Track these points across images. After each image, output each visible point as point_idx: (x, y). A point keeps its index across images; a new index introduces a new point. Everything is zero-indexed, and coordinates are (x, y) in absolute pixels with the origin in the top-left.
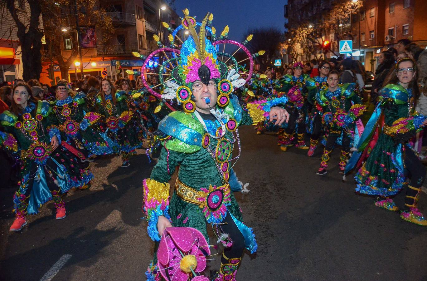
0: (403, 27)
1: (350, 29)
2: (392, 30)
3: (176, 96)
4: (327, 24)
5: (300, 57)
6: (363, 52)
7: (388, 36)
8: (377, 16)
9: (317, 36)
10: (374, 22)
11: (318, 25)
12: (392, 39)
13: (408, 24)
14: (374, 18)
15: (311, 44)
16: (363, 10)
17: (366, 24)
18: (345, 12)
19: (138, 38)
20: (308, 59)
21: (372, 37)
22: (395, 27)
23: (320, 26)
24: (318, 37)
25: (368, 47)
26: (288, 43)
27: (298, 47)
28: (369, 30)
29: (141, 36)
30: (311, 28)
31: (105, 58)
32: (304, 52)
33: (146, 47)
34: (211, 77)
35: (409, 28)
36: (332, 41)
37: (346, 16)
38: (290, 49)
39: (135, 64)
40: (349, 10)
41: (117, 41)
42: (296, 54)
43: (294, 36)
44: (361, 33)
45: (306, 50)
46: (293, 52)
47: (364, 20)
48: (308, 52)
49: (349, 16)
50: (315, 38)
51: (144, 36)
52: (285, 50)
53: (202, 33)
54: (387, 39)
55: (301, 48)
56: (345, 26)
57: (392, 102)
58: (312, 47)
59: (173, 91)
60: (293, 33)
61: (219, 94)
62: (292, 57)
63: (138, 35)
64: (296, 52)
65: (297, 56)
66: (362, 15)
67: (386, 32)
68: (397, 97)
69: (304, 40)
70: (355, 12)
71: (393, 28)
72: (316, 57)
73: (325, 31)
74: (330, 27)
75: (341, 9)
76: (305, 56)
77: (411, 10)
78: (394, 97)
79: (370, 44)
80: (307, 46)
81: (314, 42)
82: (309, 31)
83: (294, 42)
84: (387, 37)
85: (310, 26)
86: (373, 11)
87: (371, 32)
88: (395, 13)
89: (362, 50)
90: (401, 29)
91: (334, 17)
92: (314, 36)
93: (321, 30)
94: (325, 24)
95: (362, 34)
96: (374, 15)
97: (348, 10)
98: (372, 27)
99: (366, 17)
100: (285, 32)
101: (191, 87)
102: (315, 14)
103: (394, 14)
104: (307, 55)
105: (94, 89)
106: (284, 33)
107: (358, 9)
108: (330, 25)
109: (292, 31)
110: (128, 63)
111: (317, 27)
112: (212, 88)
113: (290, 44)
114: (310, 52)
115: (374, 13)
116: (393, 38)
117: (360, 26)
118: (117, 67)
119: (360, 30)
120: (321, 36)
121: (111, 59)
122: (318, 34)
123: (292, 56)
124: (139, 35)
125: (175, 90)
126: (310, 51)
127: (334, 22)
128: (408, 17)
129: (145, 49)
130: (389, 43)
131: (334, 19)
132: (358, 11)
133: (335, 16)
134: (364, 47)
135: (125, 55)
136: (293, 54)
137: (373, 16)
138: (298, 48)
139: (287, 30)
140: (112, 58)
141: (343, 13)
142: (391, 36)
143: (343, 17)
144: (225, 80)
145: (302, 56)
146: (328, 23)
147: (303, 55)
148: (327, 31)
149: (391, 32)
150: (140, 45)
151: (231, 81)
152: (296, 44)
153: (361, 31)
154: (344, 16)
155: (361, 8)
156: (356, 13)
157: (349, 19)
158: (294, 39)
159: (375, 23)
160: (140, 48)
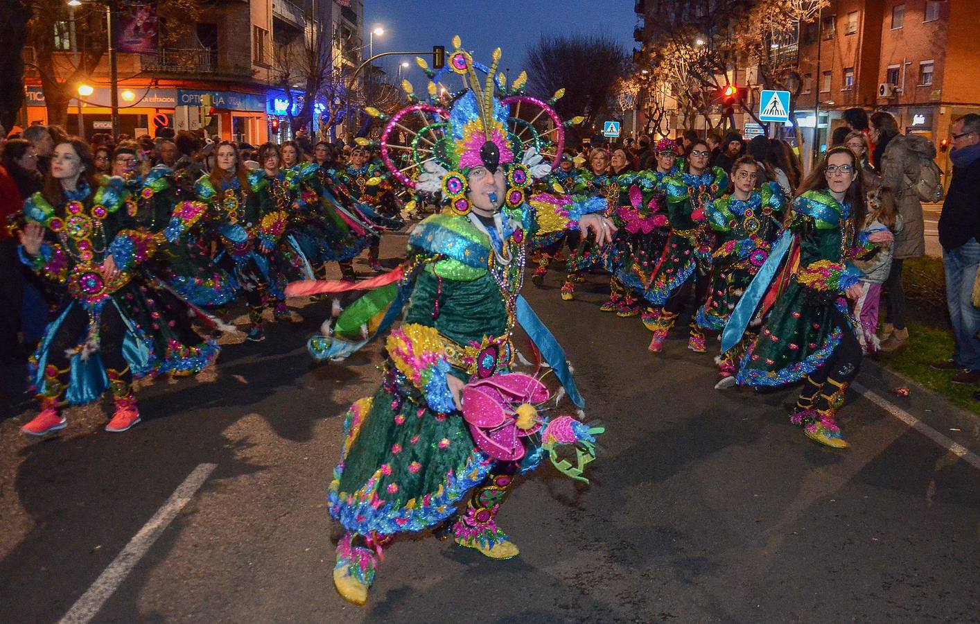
0: (922, 67)
1: (797, 60)
2: (897, 70)
3: (440, 187)
4: (739, 41)
5: (668, 117)
6: (825, 120)
7: (886, 86)
8: (862, 32)
9: (716, 69)
10: (854, 46)
11: (719, 40)
12: (894, 92)
13: (932, 61)
14: (855, 37)
15: (697, 86)
16: (830, 16)
17: (837, 51)
18: (785, 15)
19: (252, 34)
20: (688, 125)
21: (849, 83)
22: (902, 63)
23: (724, 45)
24: (716, 72)
25: (838, 106)
26: (640, 79)
27: (665, 93)
28: (842, 65)
29: (261, 30)
30: (700, 48)
31: (160, 82)
32: (680, 106)
33: (271, 62)
34: (500, 162)
35: (934, 70)
36: (749, 85)
37: (789, 25)
38: (643, 95)
39: (239, 104)
40: (797, 11)
41: (196, 39)
42: (658, 108)
43: (658, 65)
44: (822, 70)
45: (685, 101)
46: (650, 105)
47: (831, 39)
48: (688, 108)
49: (796, 28)
50: (709, 74)
51: (267, 32)
52: (632, 97)
53: (488, 89)
54: (882, 93)
55: (673, 94)
56: (784, 50)
57: (809, 224)
58: (701, 95)
59: (436, 179)
60: (654, 55)
61: (508, 187)
62: (647, 117)
63: (252, 29)
64: (660, 106)
65: (661, 115)
66: (827, 28)
67: (883, 75)
68: (821, 216)
69: (681, 74)
70: (810, 17)
71: (898, 66)
72: (710, 123)
73: (735, 59)
74: (748, 50)
75: (777, 6)
76: (681, 118)
77: (941, 28)
78: (815, 214)
79: (842, 102)
80: (687, 92)
81: (706, 84)
82: (696, 54)
83: (655, 79)
84: (882, 87)
85: (700, 42)
86: (854, 21)
87: (846, 70)
88: (904, 30)
89: (822, 114)
90: (917, 70)
91: (759, 25)
92: (706, 69)
93: (726, 54)
94: (736, 40)
95: (825, 73)
96: (854, 29)
97: (793, 10)
98: (850, 59)
99: (836, 32)
100: (634, 50)
101: (466, 176)
102: (714, 12)
103: (902, 33)
104: (686, 115)
105: (189, 161)
106: (631, 53)
107: (817, 11)
108: (748, 45)
109: (652, 51)
110: (221, 100)
111: (715, 45)
112: (499, 177)
113: (645, 82)
114: (695, 108)
115: (855, 24)
116: (898, 90)
117: (819, 56)
118: (202, 110)
119: (819, 63)
120: (724, 71)
121: (177, 86)
122: (716, 65)
123: (648, 113)
124: (256, 27)
125: (441, 178)
126: (694, 104)
127: (759, 38)
128: (934, 44)
129: (268, 67)
130: (886, 103)
131: (758, 31)
132: (819, 16)
133: (762, 22)
134: (828, 108)
135: (215, 78)
136: (651, 108)
137: (852, 33)
138: (665, 96)
139: (639, 46)
140: (181, 83)
141: (781, 17)
142: (893, 87)
143: (780, 28)
144: (519, 165)
145: (673, 115)
146: (744, 38)
147: (676, 112)
148: (739, 58)
149: (893, 75)
150: (256, 55)
151: (529, 167)
152: (660, 83)
153: (821, 66)
154: (784, 26)
155: (825, 9)
156: (811, 20)
157: (795, 33)
158: (657, 70)
159: (858, 49)
160: (255, 63)
